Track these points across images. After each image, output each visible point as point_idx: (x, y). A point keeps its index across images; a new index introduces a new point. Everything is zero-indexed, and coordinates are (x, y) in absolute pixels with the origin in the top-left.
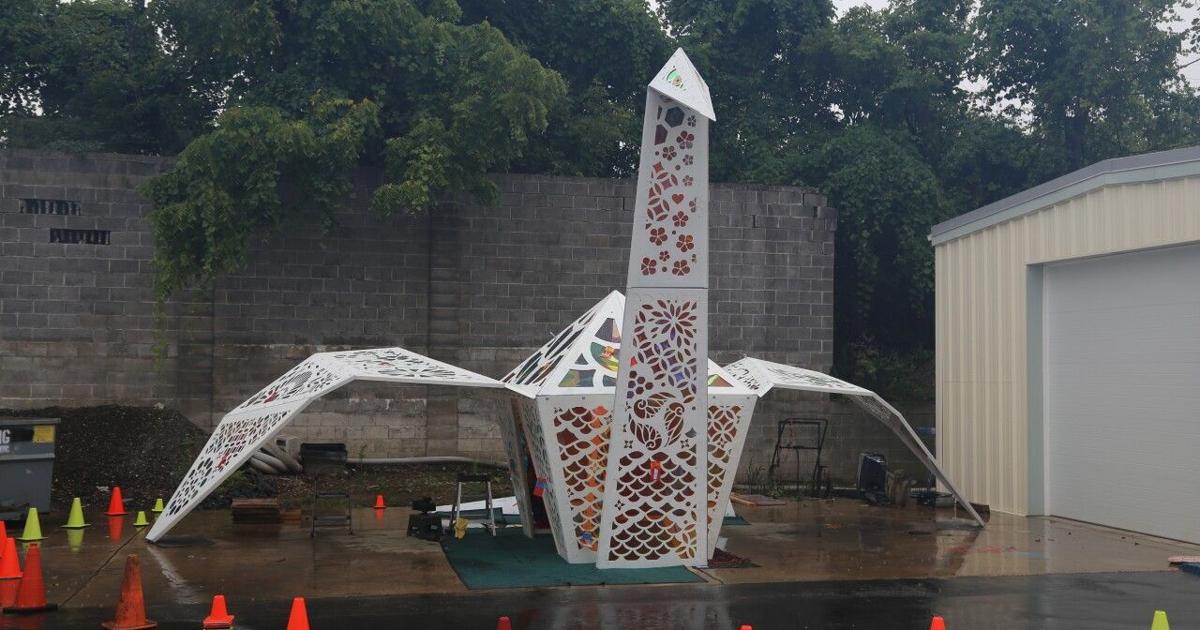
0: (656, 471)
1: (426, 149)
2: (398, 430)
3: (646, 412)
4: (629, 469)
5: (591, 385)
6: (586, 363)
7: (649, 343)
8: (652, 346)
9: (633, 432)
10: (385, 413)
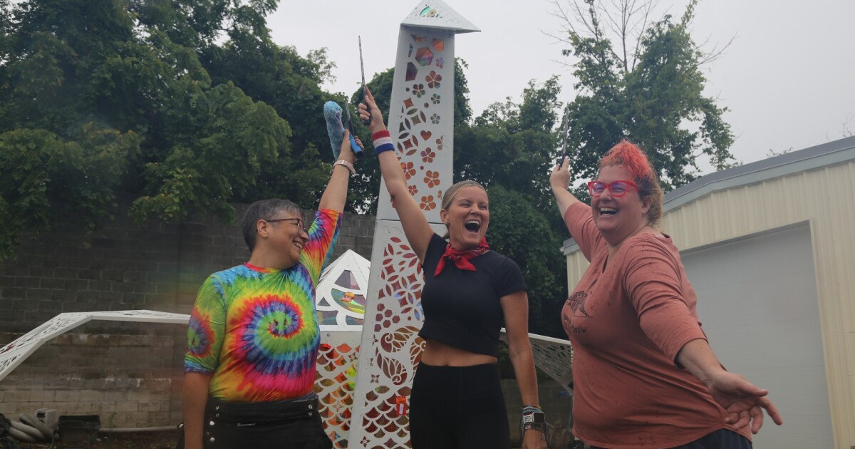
0: (402, 406)
1: (179, 170)
2: (146, 405)
3: (393, 346)
4: (375, 404)
5: (335, 323)
6: (328, 305)
7: (396, 277)
8: (399, 279)
9: (380, 367)
10: (136, 390)
